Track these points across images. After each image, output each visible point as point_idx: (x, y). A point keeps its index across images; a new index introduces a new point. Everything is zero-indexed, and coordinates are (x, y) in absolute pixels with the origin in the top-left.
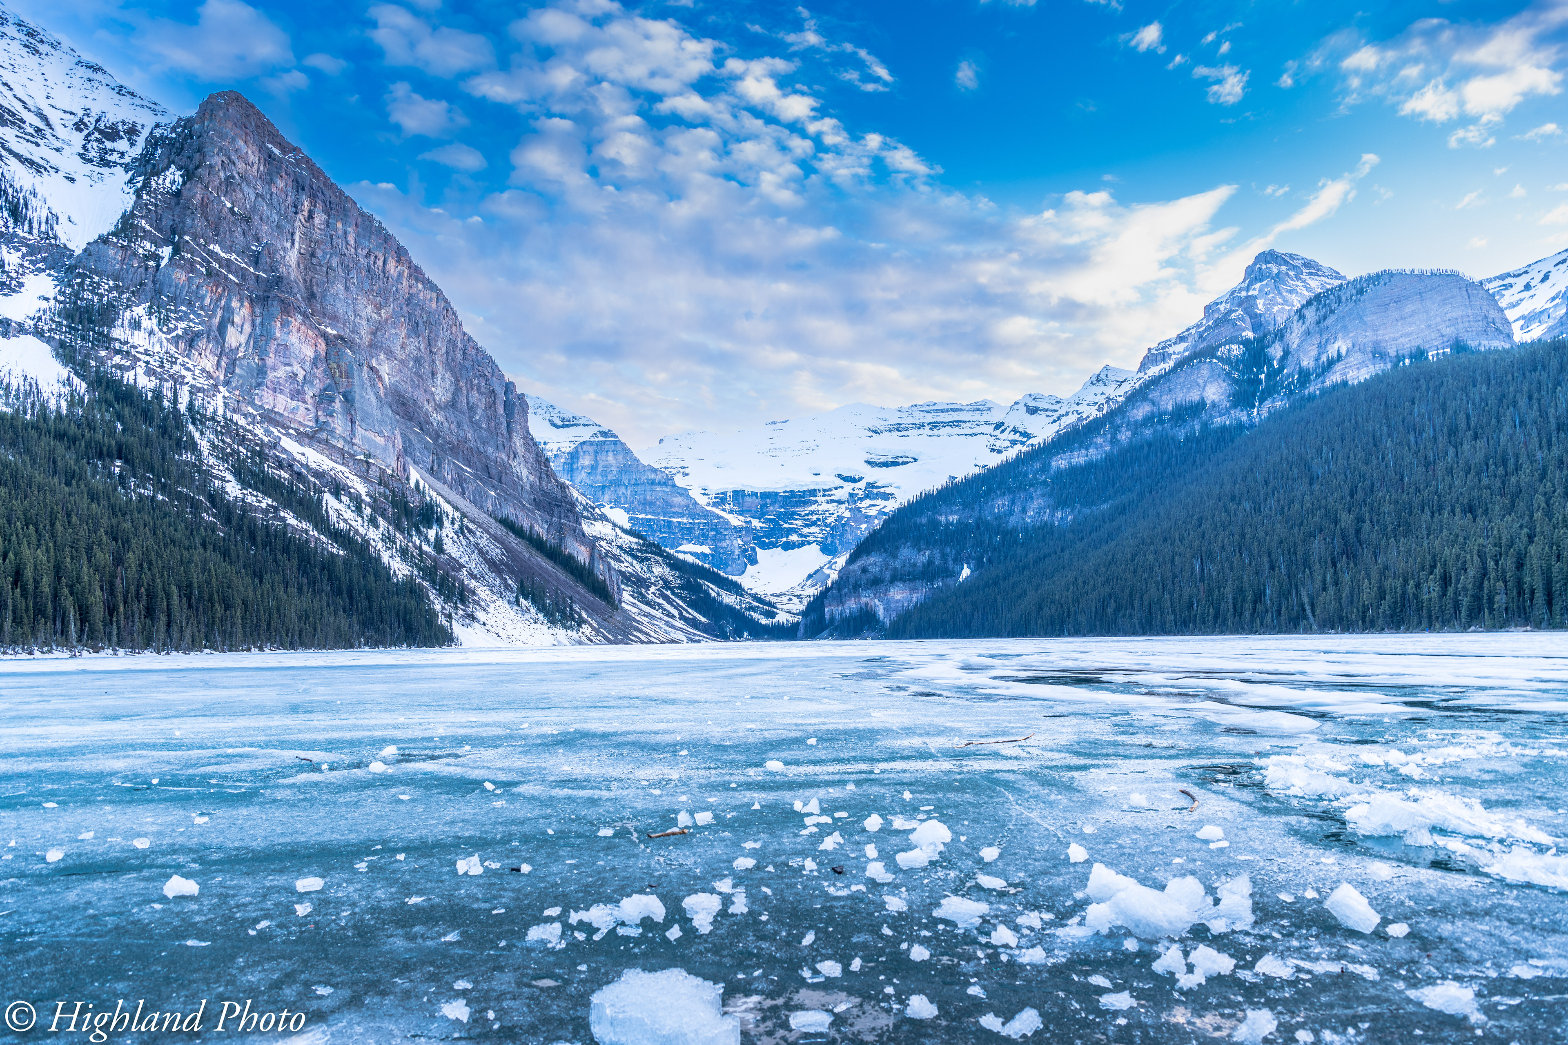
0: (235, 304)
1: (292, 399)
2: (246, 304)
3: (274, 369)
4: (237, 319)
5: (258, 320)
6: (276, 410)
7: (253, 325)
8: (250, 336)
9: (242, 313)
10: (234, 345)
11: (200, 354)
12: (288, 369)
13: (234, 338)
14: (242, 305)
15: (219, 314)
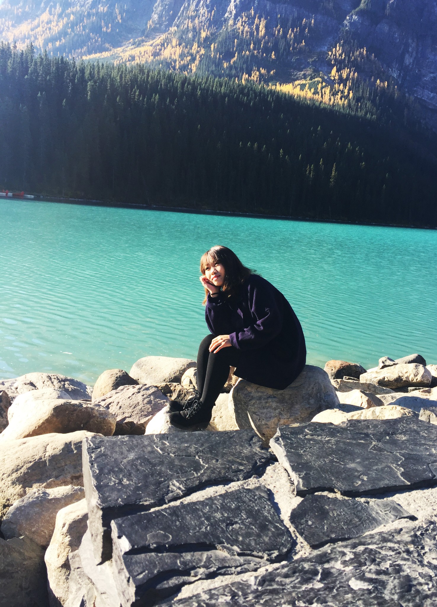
0: (410, 41)
1: (432, 92)
2: (415, 40)
3: (424, 76)
4: (410, 50)
5: (420, 49)
6: (423, 98)
7: (417, 53)
8: (415, 58)
9: (413, 45)
10: (407, 64)
11: (392, 70)
12: (432, 75)
13: (408, 60)
14: (413, 41)
15: (403, 47)
